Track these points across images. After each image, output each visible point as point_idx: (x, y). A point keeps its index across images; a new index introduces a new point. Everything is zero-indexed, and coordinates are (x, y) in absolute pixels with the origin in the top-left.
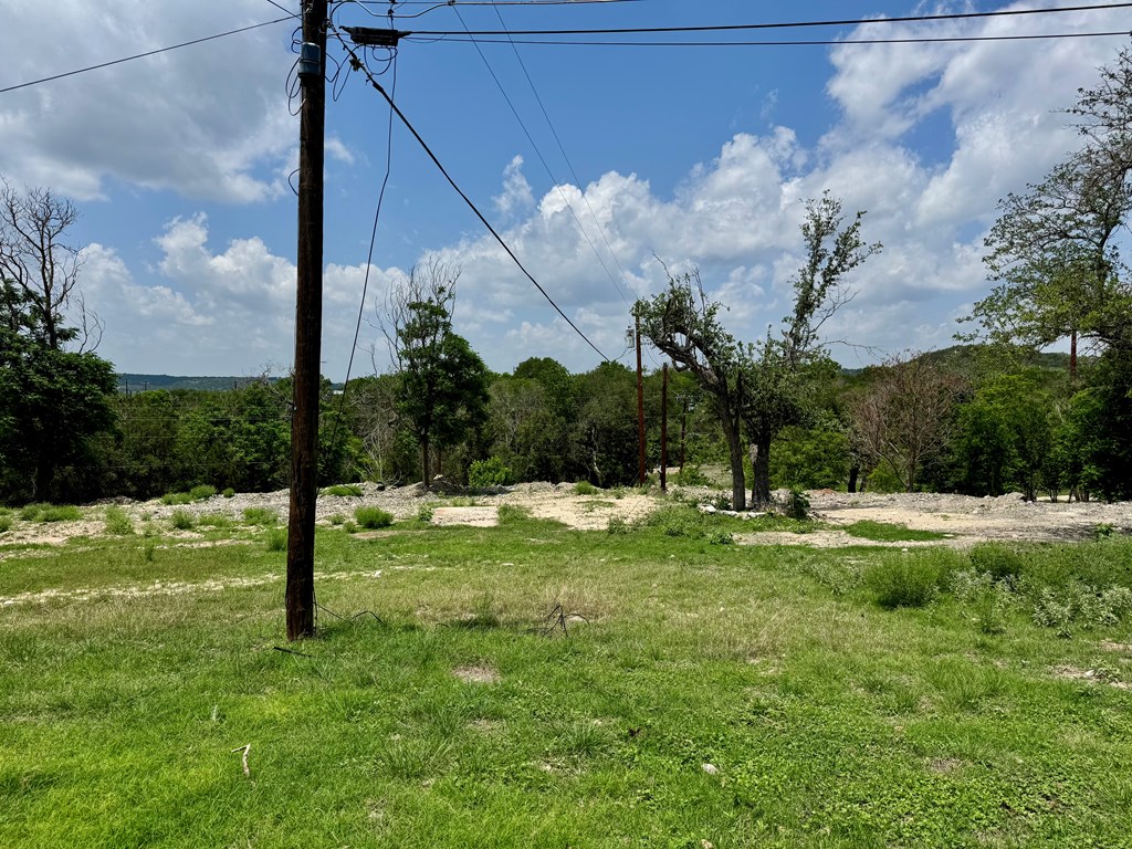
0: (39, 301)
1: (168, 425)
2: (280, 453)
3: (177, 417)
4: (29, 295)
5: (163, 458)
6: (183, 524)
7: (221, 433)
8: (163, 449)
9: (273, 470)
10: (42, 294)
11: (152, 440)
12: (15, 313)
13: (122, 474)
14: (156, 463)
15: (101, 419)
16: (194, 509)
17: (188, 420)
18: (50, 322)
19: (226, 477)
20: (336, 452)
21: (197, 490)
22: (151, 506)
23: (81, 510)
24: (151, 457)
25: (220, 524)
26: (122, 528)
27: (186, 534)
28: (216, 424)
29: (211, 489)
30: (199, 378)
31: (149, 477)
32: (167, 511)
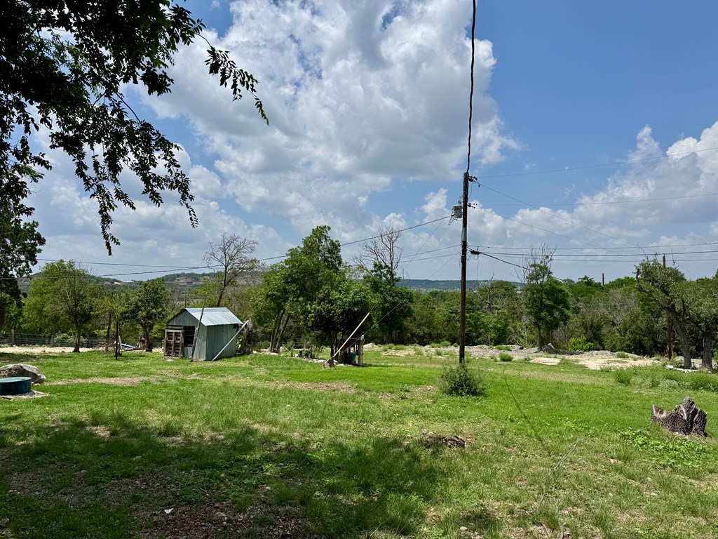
0: (389, 268)
1: (431, 313)
2: (481, 328)
3: (434, 309)
4: (386, 266)
5: (429, 328)
6: (439, 354)
7: (454, 317)
8: (429, 324)
9: (478, 337)
10: (390, 266)
11: (425, 320)
12: (381, 272)
13: (413, 335)
14: (427, 330)
15: (408, 313)
16: (442, 349)
17: (439, 311)
18: (392, 275)
19: (456, 338)
20: (503, 330)
21: (443, 343)
22: (427, 347)
23: (405, 347)
24: (424, 328)
25: (451, 355)
26: (419, 353)
27: (440, 357)
28: (451, 313)
29: (448, 343)
30: (444, 281)
31: (423, 337)
32: (433, 350)
